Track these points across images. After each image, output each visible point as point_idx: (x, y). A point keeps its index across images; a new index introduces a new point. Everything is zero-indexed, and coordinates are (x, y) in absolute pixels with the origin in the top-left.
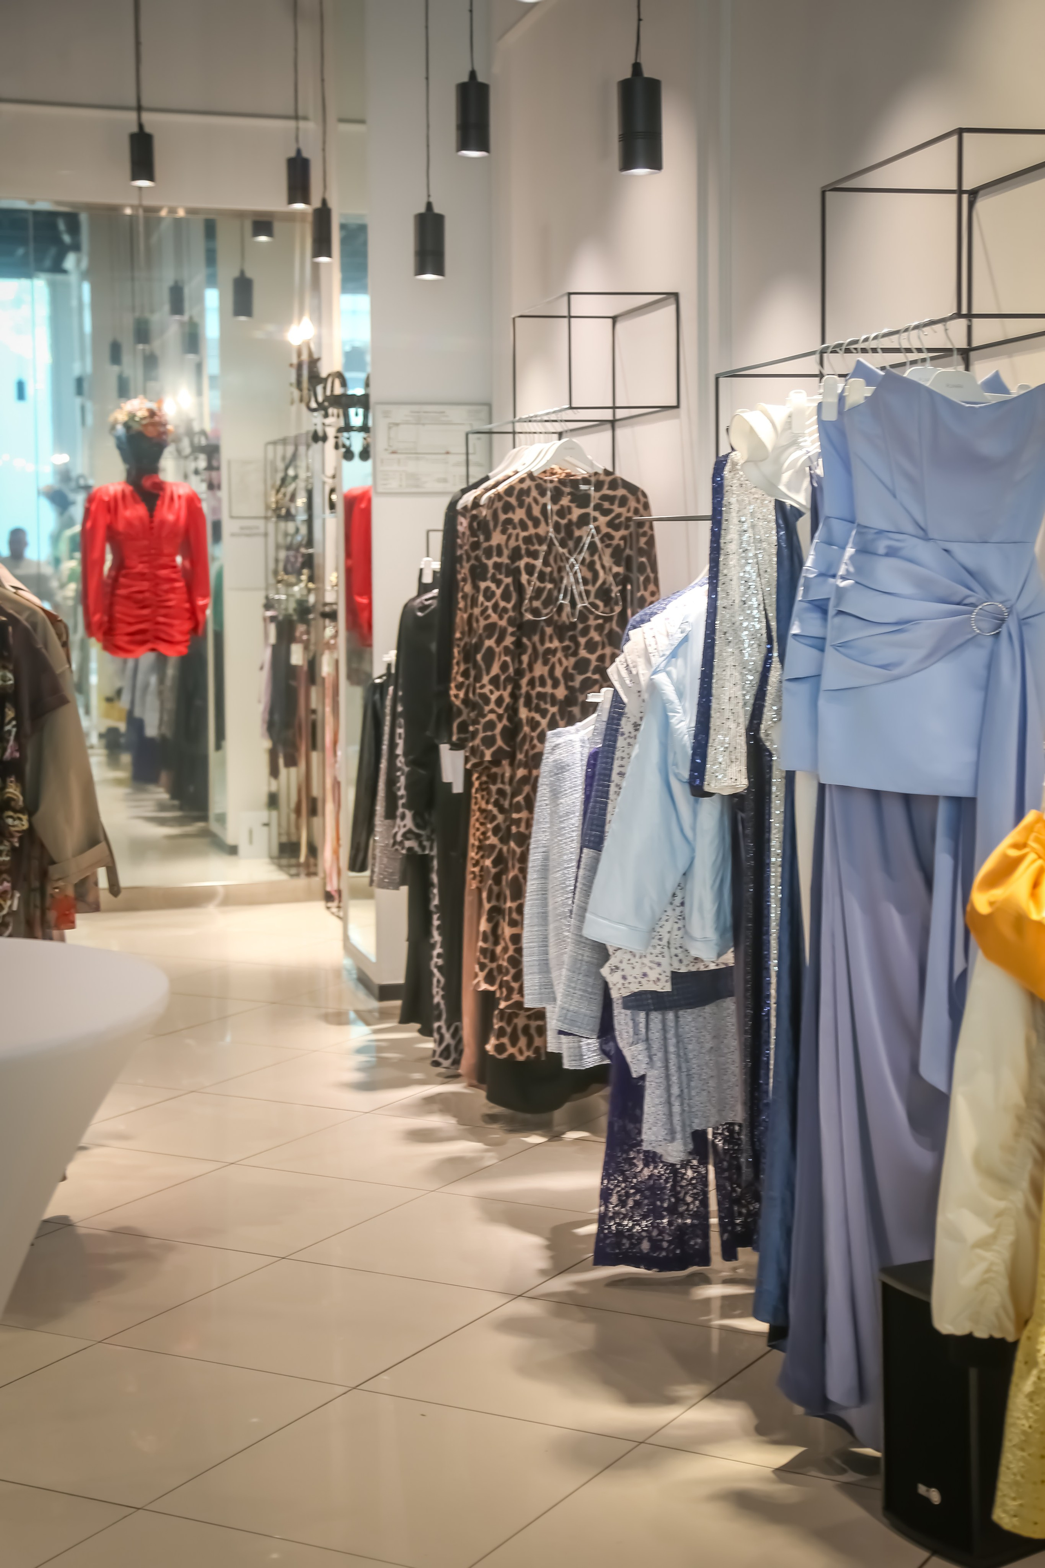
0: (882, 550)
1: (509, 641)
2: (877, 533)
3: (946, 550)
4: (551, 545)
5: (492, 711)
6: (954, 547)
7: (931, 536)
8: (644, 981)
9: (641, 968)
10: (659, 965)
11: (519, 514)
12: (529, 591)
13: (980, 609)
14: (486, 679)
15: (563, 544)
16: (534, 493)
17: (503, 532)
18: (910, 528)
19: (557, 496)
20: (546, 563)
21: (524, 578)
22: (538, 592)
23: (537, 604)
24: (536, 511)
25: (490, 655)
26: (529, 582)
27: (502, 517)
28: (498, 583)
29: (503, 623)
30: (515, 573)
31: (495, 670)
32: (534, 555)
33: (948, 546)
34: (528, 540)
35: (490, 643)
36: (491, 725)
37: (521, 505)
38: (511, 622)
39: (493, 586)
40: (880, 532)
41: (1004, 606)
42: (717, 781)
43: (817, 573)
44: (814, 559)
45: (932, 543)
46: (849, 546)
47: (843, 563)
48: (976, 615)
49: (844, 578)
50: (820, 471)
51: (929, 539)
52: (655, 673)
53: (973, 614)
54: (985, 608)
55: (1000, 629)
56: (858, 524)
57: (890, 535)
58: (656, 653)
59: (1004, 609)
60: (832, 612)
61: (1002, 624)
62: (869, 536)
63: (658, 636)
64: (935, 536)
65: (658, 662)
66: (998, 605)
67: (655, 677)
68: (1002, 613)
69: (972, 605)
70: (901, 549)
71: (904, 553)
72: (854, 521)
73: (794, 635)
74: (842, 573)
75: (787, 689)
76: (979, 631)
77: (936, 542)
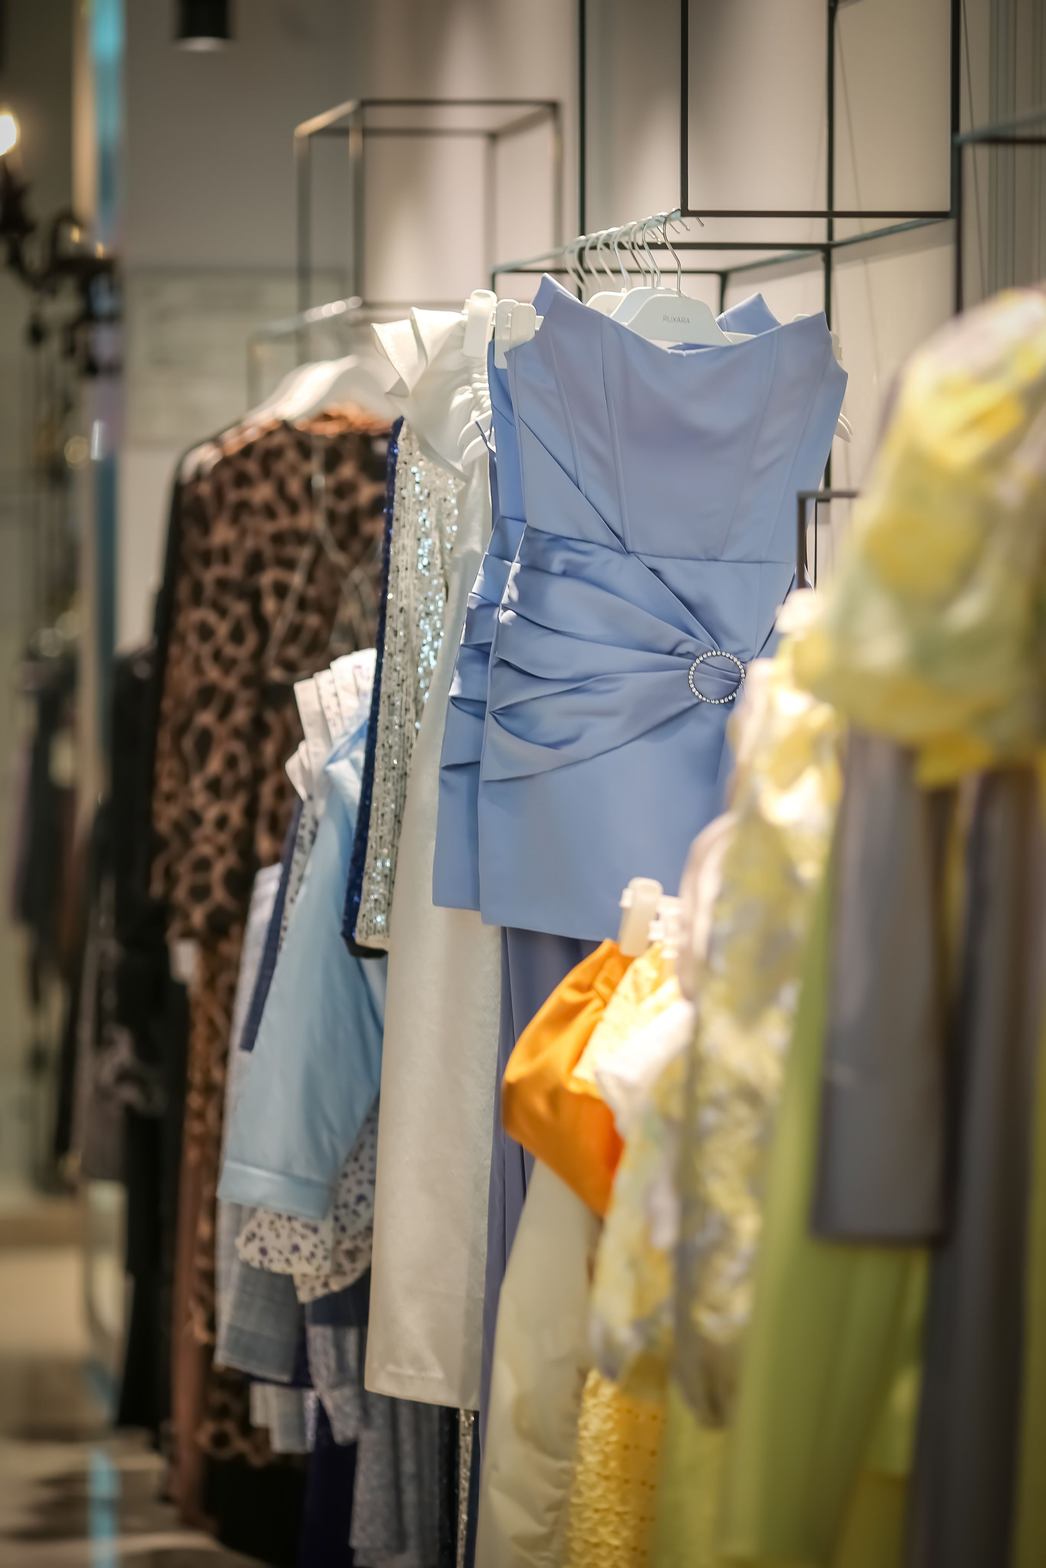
0: (556, 566)
1: (241, 715)
2: (551, 540)
3: (654, 571)
4: (319, 550)
5: (207, 840)
6: (666, 566)
7: (630, 548)
8: (294, 1258)
9: (290, 1237)
10: (315, 1230)
11: (262, 493)
12: (279, 628)
13: (701, 662)
14: (197, 782)
15: (342, 545)
16: (291, 455)
17: (235, 519)
18: (601, 534)
19: (332, 461)
20: (310, 578)
21: (269, 605)
22: (294, 633)
23: (293, 652)
24: (294, 487)
25: (205, 742)
26: (279, 612)
27: (232, 496)
28: (223, 612)
29: (230, 683)
30: (255, 597)
31: (215, 765)
32: (289, 564)
33: (658, 563)
34: (278, 539)
35: (206, 718)
36: (203, 865)
37: (266, 472)
38: (247, 682)
39: (211, 617)
40: (557, 540)
41: (738, 659)
42: (371, 928)
43: (484, 602)
44: (482, 581)
45: (633, 559)
46: (515, 560)
47: (507, 586)
48: (696, 673)
49: (505, 608)
50: (493, 446)
51: (629, 553)
52: (332, 760)
53: (690, 670)
54: (708, 661)
55: (735, 695)
56: (528, 526)
57: (572, 543)
58: (339, 722)
59: (739, 663)
60: (492, 661)
61: (737, 687)
62: (541, 545)
63: (342, 694)
64: (638, 549)
65: (339, 742)
66: (729, 658)
67: (332, 768)
68: (736, 670)
69: (689, 656)
70: (584, 566)
71: (590, 572)
72: (525, 521)
73: (454, 698)
74: (505, 600)
75: (443, 782)
76: (700, 696)
77: (638, 558)
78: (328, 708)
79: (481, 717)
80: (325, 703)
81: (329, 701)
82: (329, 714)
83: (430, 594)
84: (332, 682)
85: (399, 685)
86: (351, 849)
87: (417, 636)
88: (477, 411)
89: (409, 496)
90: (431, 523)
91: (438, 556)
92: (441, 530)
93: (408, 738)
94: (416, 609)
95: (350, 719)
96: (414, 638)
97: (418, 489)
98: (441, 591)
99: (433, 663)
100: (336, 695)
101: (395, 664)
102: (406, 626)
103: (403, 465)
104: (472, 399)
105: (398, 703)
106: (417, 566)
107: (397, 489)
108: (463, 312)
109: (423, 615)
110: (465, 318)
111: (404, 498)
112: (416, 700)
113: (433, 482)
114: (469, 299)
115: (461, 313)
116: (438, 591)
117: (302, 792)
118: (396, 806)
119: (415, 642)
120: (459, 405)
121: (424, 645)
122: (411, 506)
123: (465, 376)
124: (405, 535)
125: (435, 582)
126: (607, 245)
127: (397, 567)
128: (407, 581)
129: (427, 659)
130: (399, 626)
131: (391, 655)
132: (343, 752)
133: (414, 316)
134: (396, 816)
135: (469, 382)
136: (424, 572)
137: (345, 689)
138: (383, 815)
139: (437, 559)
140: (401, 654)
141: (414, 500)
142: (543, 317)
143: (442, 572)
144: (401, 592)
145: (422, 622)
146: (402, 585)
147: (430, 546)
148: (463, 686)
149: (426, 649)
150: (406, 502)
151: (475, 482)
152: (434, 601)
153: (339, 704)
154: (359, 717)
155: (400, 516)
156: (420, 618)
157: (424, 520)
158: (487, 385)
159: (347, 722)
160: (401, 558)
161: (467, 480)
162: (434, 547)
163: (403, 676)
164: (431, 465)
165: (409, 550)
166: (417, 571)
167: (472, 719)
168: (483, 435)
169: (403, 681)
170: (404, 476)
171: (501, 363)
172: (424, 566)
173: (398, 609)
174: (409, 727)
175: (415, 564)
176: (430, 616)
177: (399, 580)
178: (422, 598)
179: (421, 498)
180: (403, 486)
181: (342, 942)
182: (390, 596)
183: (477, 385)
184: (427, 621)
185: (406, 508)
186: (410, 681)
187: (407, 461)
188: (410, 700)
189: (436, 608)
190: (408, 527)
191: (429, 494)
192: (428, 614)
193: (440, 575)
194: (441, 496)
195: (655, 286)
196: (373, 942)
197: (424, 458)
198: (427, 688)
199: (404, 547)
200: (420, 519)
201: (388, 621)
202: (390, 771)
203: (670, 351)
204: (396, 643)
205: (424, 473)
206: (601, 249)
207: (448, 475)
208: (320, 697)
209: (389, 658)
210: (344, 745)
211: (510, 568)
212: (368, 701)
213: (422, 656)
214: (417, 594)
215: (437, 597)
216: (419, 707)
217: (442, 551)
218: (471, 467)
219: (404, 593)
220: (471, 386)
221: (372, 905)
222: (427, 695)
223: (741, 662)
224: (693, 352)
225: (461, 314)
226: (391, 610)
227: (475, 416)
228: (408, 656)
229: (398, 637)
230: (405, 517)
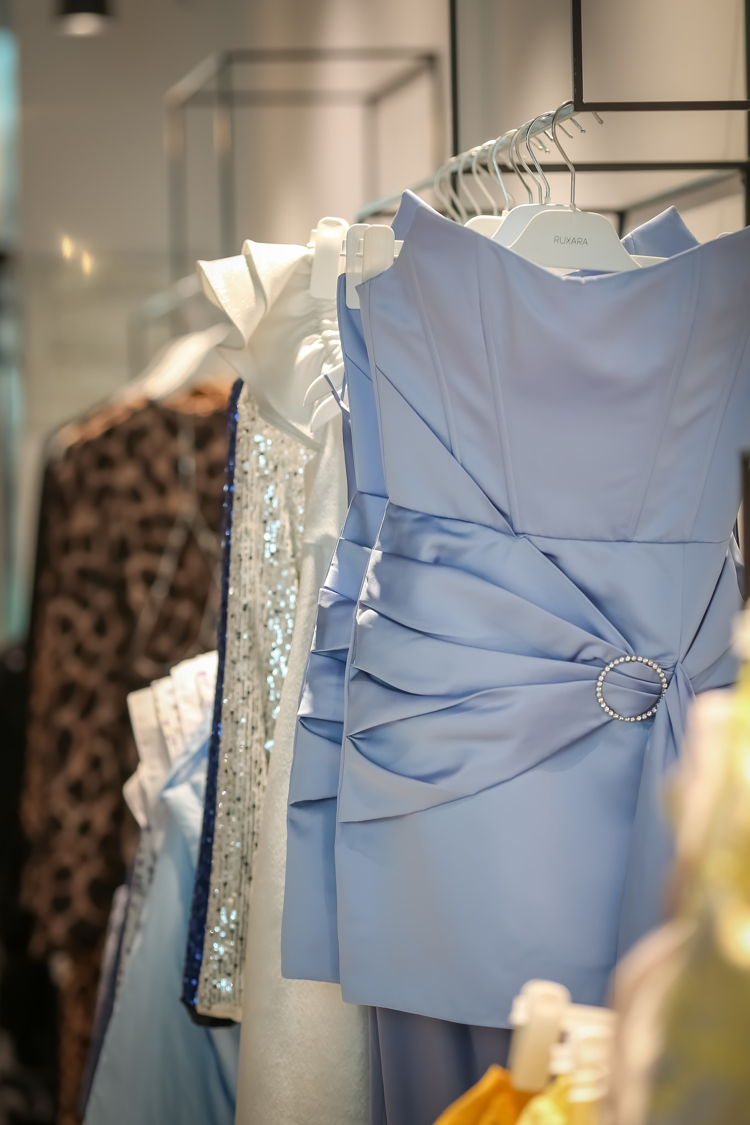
0: (427, 554)
2: (418, 520)
3: (548, 555)
4: (189, 535)
5: (68, 847)
6: (564, 550)
7: (519, 528)
11: (127, 475)
12: (145, 619)
13: (611, 669)
18: (481, 512)
21: (136, 594)
22: (164, 623)
24: (162, 468)
25: (65, 743)
26: (147, 600)
27: (94, 480)
29: (93, 680)
30: (119, 586)
33: (553, 546)
34: (145, 524)
35: (66, 717)
38: (112, 677)
39: (71, 610)
40: (426, 519)
41: (659, 665)
42: (214, 996)
43: (342, 599)
44: (336, 572)
45: (522, 542)
46: (376, 546)
47: (366, 579)
48: (604, 683)
49: (364, 607)
50: (348, 407)
51: (517, 534)
52: (170, 784)
53: (597, 679)
54: (620, 668)
55: (655, 710)
56: (390, 503)
57: (445, 524)
58: (179, 740)
59: (659, 670)
60: (349, 672)
61: (657, 701)
62: (406, 527)
63: (183, 707)
64: (528, 529)
65: (179, 762)
66: (647, 664)
67: (170, 794)
68: (656, 679)
69: (597, 662)
70: (461, 552)
71: (466, 560)
72: (387, 498)
73: (303, 719)
74: (363, 596)
75: (292, 823)
76: (611, 713)
77: (529, 540)
78: (167, 723)
79: (337, 741)
80: (163, 717)
81: (168, 714)
82: (168, 731)
83: (279, 587)
84: (172, 692)
85: (244, 698)
86: (191, 896)
87: (265, 639)
88: (329, 364)
89: (252, 470)
90: (279, 503)
91: (289, 541)
92: (291, 509)
93: (256, 762)
94: (263, 606)
95: (192, 735)
96: (261, 641)
97: (262, 460)
98: (293, 584)
99: (285, 670)
100: (176, 707)
101: (238, 674)
102: (251, 627)
103: (244, 432)
104: (322, 350)
105: (243, 720)
106: (263, 554)
107: (238, 463)
108: (309, 244)
109: (272, 612)
110: (312, 252)
111: (246, 473)
112: (266, 716)
113: (281, 453)
114: (316, 229)
115: (306, 246)
116: (288, 584)
117: (141, 818)
118: (243, 846)
119: (262, 645)
120: (307, 358)
121: (274, 649)
122: (255, 481)
123: (313, 323)
124: (248, 518)
125: (285, 573)
126: (485, 167)
127: (240, 556)
128: (252, 572)
129: (277, 665)
130: (243, 627)
131: (234, 662)
132: (184, 773)
133: (249, 250)
134: (243, 858)
135: (318, 330)
136: (272, 560)
137: (187, 700)
138: (226, 856)
139: (287, 545)
140: (246, 660)
141: (257, 474)
142: (403, 241)
143: (293, 560)
144: (245, 586)
145: (271, 622)
146: (246, 577)
147: (278, 529)
148: (314, 704)
149: (276, 654)
150: (249, 477)
151: (328, 451)
152: (284, 596)
153: (179, 719)
154: (201, 732)
155: (242, 494)
156: (269, 617)
157: (271, 499)
158: (338, 333)
159: (188, 739)
160: (243, 545)
161: (317, 447)
162: (284, 531)
163: (248, 687)
164: (278, 432)
165: (253, 535)
166: (263, 560)
167: (326, 745)
168: (334, 393)
169: (249, 693)
170: (245, 447)
171: (353, 302)
172: (272, 554)
173: (241, 607)
174: (256, 749)
175: (261, 552)
176: (280, 615)
177: (242, 571)
178: (270, 593)
179: (267, 472)
180: (244, 458)
181: (182, 1009)
182: (231, 592)
183: (328, 333)
184: (277, 620)
185: (249, 486)
186: (257, 693)
187: (249, 428)
188: (258, 715)
189: (287, 605)
190: (251, 508)
191: (276, 468)
192: (277, 612)
193: (291, 564)
194: (290, 469)
195: (543, 203)
196: (218, 1011)
197: (269, 424)
198: (278, 700)
199: (247, 532)
200: (267, 497)
201: (230, 622)
202: (234, 802)
203: (564, 278)
204: (239, 647)
205: (269, 442)
206: (478, 172)
207: (299, 444)
208: (157, 711)
209: (232, 665)
210: (185, 766)
211: (369, 555)
212: (210, 715)
213: (272, 662)
214: (265, 588)
215: (288, 592)
216: (269, 724)
217: (293, 535)
218: (322, 431)
219: (248, 587)
220: (320, 334)
221: (215, 966)
222: (278, 710)
223: (663, 669)
224: (595, 278)
225: (306, 248)
226: (233, 608)
227: (327, 369)
228: (253, 664)
229: (242, 641)
230: (247, 496)
